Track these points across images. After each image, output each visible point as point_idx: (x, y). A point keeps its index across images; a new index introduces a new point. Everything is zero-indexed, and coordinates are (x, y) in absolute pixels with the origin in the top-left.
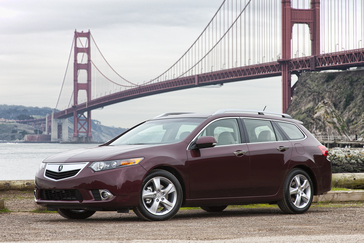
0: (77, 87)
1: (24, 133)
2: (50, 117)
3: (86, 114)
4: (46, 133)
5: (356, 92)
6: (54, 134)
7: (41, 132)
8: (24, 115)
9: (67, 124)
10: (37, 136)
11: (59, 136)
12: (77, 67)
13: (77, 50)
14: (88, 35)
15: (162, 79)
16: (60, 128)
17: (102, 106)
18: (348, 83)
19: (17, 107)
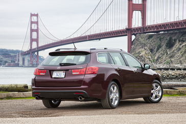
0: (32, 40)
1: (6, 62)
2: (19, 55)
3: (36, 53)
4: (17, 62)
5: (162, 44)
6: (21, 63)
7: (14, 62)
8: (6, 53)
9: (27, 58)
10: (12, 64)
11: (23, 63)
12: (32, 31)
13: (32, 23)
14: (37, 15)
15: (72, 37)
16: (24, 60)
17: (44, 49)
18: (158, 39)
19: (3, 50)
